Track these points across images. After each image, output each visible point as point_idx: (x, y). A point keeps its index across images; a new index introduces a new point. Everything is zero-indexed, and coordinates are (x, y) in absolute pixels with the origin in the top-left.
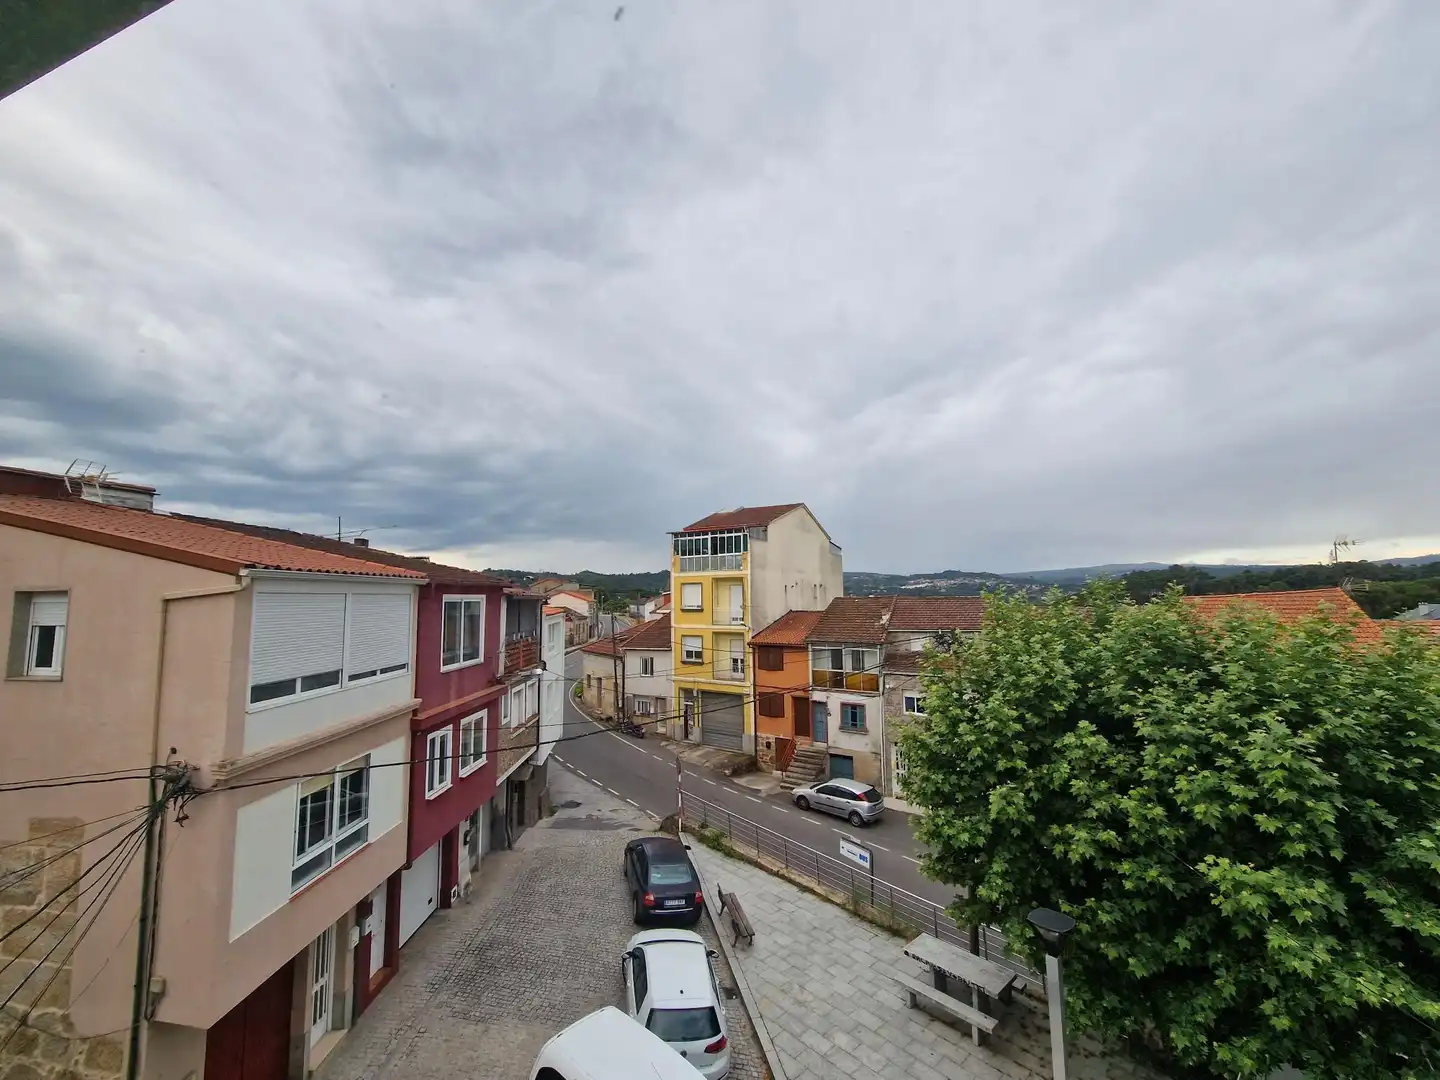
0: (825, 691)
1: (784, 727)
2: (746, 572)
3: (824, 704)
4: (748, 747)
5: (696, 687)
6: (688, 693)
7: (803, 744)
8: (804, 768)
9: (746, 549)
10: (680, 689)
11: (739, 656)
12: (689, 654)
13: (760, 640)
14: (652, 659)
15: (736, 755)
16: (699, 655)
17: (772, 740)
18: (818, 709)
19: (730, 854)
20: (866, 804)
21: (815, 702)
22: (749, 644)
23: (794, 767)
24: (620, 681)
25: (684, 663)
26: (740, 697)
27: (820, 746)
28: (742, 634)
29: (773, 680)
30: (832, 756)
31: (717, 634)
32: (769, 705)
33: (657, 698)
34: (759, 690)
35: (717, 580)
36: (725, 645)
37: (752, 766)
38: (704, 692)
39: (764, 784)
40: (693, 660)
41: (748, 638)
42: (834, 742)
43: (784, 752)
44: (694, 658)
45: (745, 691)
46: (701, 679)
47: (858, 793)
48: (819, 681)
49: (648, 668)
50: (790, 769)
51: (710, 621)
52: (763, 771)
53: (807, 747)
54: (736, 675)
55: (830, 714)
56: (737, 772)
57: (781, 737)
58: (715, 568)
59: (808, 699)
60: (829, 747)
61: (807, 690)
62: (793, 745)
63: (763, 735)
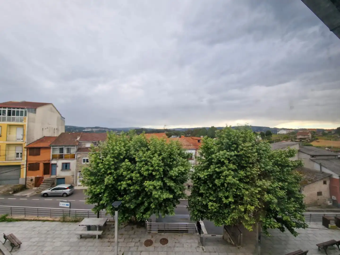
0: (56, 160)
1: (39, 173)
2: (25, 123)
3: (56, 164)
4: (22, 182)
7: (46, 177)
8: (46, 184)
9: (26, 115)
11: (20, 152)
13: (28, 146)
15: (17, 186)
17: (33, 177)
18: (53, 166)
19: (11, 221)
20: (69, 190)
21: (52, 164)
22: (25, 148)
23: (42, 185)
26: (19, 167)
27: (53, 177)
28: (21, 145)
29: (34, 159)
30: (57, 179)
31: (8, 145)
32: (32, 167)
34: (28, 162)
35: (10, 126)
36: (13, 148)
37: (24, 188)
39: (28, 194)
41: (25, 145)
42: (59, 175)
43: (38, 182)
45: (21, 164)
47: (66, 187)
48: (54, 157)
50: (41, 186)
51: (6, 140)
52: (28, 189)
53: (48, 178)
54: (17, 158)
55: (58, 167)
56: (15, 192)
57: (38, 176)
58: (9, 120)
59: (49, 163)
60: (56, 176)
61: (49, 161)
62: (43, 178)
63: (29, 177)
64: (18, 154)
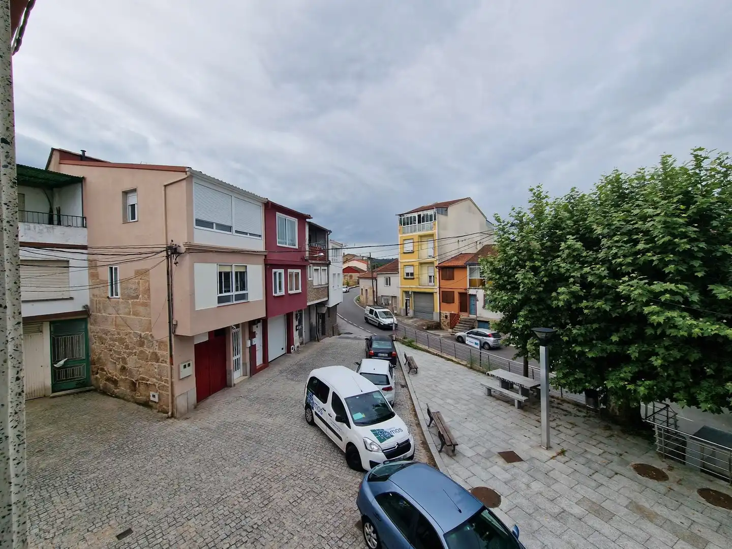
0: (476, 289)
1: (454, 308)
2: (435, 231)
3: (475, 296)
4: (436, 318)
5: (410, 290)
6: (407, 293)
7: (464, 316)
8: (463, 326)
9: (435, 219)
10: (403, 291)
11: (432, 274)
12: (408, 274)
13: (440, 265)
14: (390, 278)
15: (430, 322)
16: (412, 274)
17: (448, 314)
18: (472, 298)
20: (492, 339)
21: (470, 295)
22: (436, 267)
23: (458, 326)
24: (375, 289)
25: (405, 279)
26: (432, 294)
27: (472, 316)
28: (432, 263)
29: (449, 285)
30: (479, 321)
31: (421, 264)
32: (447, 297)
33: (392, 297)
34: (441, 290)
35: (421, 236)
36: (425, 268)
37: (438, 326)
38: (415, 293)
39: (442, 334)
40: (410, 277)
41: (436, 264)
42: (480, 314)
43: (454, 321)
44: (410, 276)
45: (435, 291)
46: (413, 286)
47: (488, 334)
48: (472, 284)
49: (388, 282)
50: (456, 327)
51: (417, 258)
52: (444, 329)
53: (466, 317)
54: (431, 284)
55: (478, 300)
56: (429, 328)
57: (453, 313)
58: (419, 230)
59: (466, 293)
60: (477, 317)
61: (466, 289)
62: (459, 316)
63: (444, 312)
64: (430, 277)
